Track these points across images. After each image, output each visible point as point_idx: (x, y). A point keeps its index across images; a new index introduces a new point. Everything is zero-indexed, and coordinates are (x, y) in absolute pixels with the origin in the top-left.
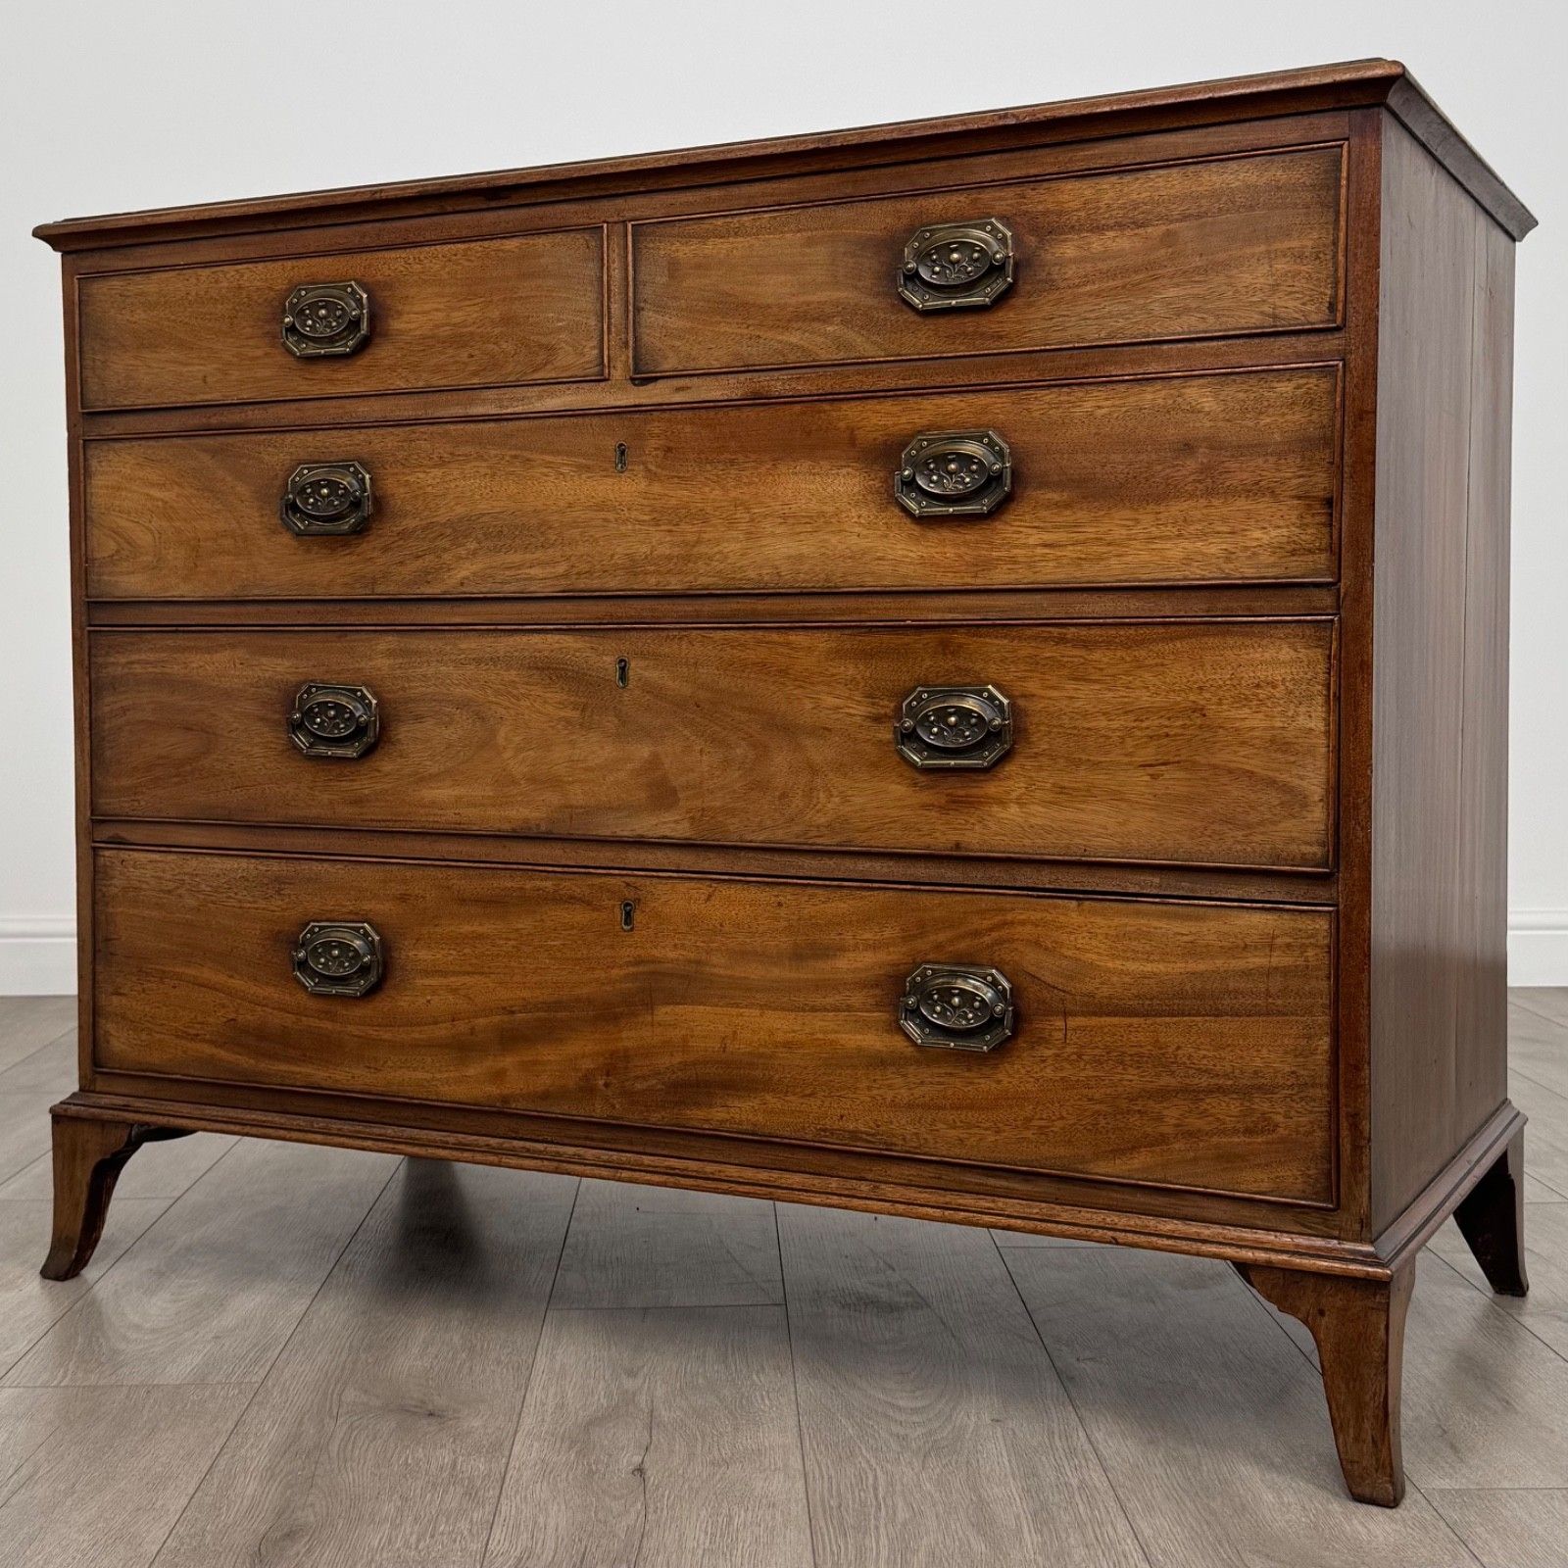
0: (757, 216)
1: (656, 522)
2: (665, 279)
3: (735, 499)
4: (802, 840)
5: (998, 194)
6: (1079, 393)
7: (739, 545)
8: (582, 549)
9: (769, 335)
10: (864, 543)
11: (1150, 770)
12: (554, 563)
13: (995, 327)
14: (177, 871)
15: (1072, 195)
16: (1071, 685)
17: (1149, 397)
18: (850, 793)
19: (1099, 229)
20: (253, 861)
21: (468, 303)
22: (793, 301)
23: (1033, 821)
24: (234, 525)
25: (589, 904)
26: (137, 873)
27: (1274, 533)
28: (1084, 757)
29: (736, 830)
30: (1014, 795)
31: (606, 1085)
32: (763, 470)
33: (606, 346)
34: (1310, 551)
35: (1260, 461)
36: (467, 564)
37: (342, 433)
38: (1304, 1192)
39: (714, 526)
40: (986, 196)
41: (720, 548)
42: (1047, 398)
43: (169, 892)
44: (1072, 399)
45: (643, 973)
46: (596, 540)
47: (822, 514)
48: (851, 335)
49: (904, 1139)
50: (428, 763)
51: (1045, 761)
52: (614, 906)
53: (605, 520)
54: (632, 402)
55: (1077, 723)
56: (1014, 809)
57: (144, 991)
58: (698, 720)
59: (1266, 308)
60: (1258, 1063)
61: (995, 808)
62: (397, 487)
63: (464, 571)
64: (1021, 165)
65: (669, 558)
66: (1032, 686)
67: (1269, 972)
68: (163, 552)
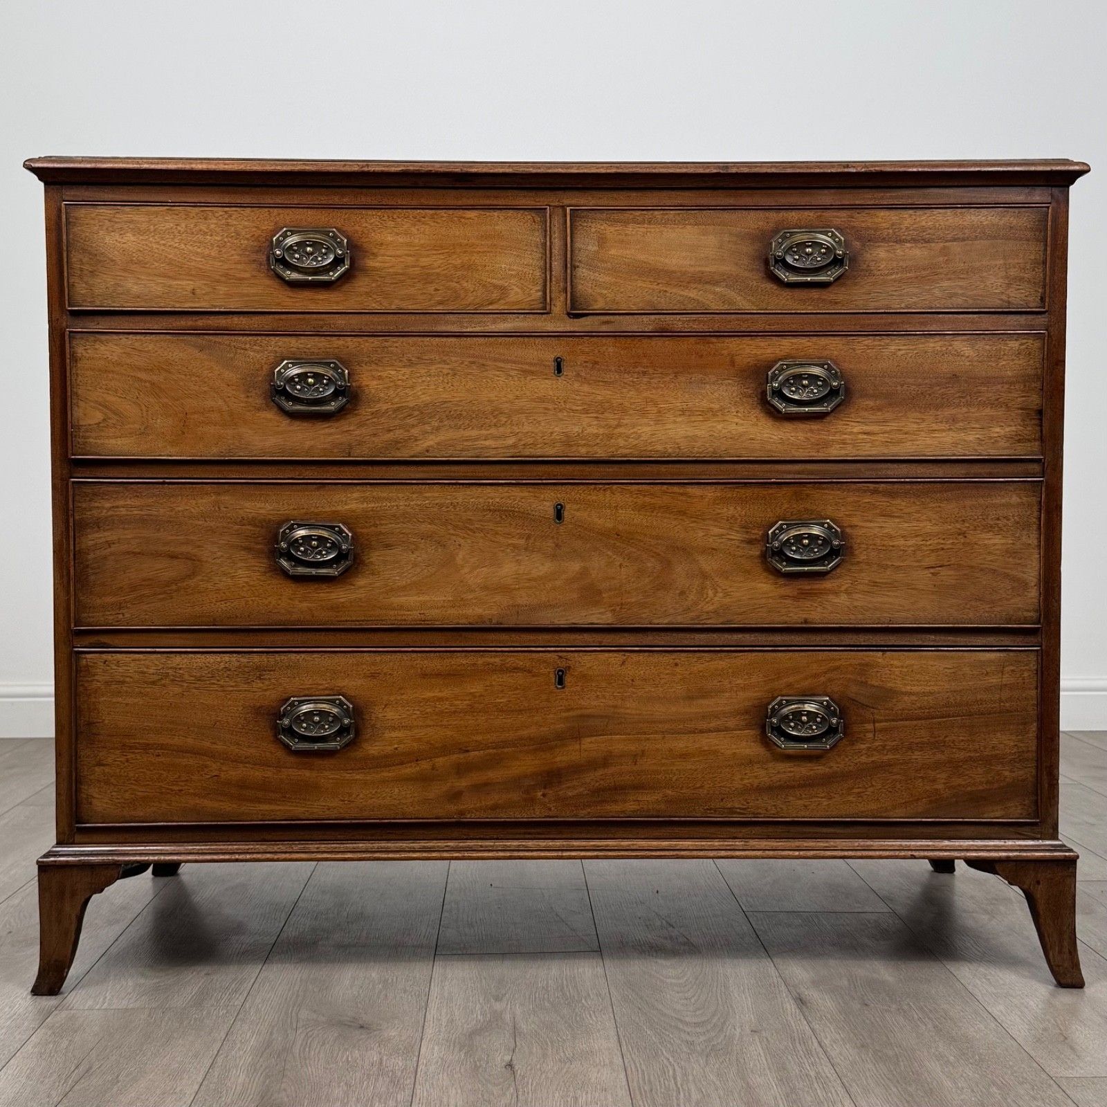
0: (665, 212)
1: (586, 412)
2: (596, 248)
3: (646, 398)
4: (696, 622)
5: (835, 214)
6: (886, 340)
7: (649, 428)
8: (527, 428)
9: (674, 290)
10: (741, 429)
11: (932, 571)
12: (504, 437)
13: (832, 297)
14: (161, 666)
15: (884, 219)
16: (881, 519)
17: (932, 345)
18: (730, 590)
19: (900, 241)
20: (235, 655)
21: (434, 252)
22: (692, 269)
23: (856, 604)
24: (220, 402)
25: (530, 672)
26: (120, 670)
27: (1008, 429)
28: (889, 563)
29: (646, 618)
30: (843, 588)
31: (544, 795)
32: (667, 379)
33: (548, 291)
34: (1029, 440)
35: (999, 387)
36: (432, 437)
37: (323, 339)
38: (1021, 814)
39: (631, 415)
40: (828, 214)
41: (635, 430)
42: (866, 342)
43: (154, 683)
44: (883, 344)
45: (573, 717)
46: (539, 422)
47: (711, 409)
48: (732, 294)
49: (766, 810)
50: (397, 578)
51: (864, 566)
52: (549, 672)
53: (546, 409)
54: (568, 329)
55: (885, 543)
56: (844, 597)
57: (127, 761)
58: (618, 544)
59: (1004, 297)
60: (995, 741)
61: (831, 597)
62: (370, 381)
63: (431, 441)
64: (849, 198)
65: (597, 436)
66: (855, 521)
67: (1002, 687)
68: (151, 421)
